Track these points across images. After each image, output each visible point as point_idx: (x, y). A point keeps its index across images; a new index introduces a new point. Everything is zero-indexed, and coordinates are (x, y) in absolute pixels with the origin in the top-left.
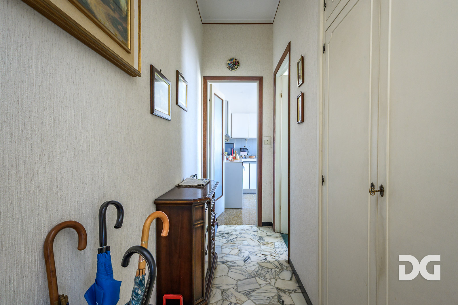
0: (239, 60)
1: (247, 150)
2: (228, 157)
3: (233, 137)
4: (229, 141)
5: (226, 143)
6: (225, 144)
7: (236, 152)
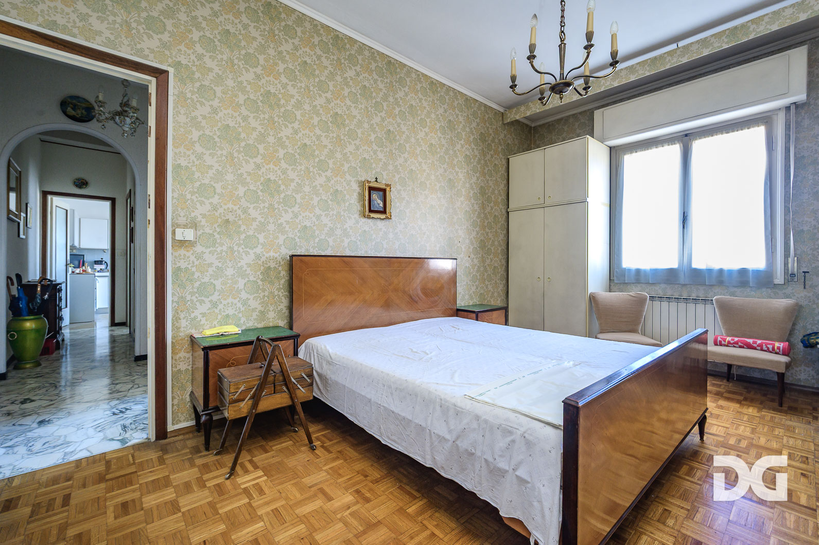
0: (87, 180)
1: (106, 262)
2: (74, 270)
3: (82, 247)
4: (75, 252)
5: (72, 253)
6: (71, 255)
7: (86, 264)
